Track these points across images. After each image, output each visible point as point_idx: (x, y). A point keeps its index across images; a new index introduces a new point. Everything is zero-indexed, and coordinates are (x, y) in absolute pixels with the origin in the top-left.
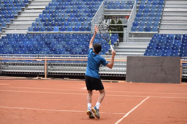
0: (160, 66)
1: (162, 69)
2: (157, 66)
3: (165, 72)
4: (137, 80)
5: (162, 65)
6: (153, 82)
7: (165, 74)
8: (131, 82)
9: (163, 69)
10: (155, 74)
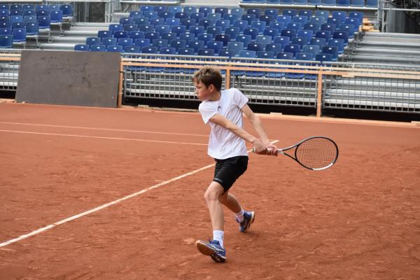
0: (81, 71)
1: (84, 78)
2: (74, 70)
3: (89, 83)
4: (37, 98)
5: (84, 69)
6: (66, 103)
7: (90, 86)
8: (23, 103)
9: (86, 76)
10: (70, 86)
